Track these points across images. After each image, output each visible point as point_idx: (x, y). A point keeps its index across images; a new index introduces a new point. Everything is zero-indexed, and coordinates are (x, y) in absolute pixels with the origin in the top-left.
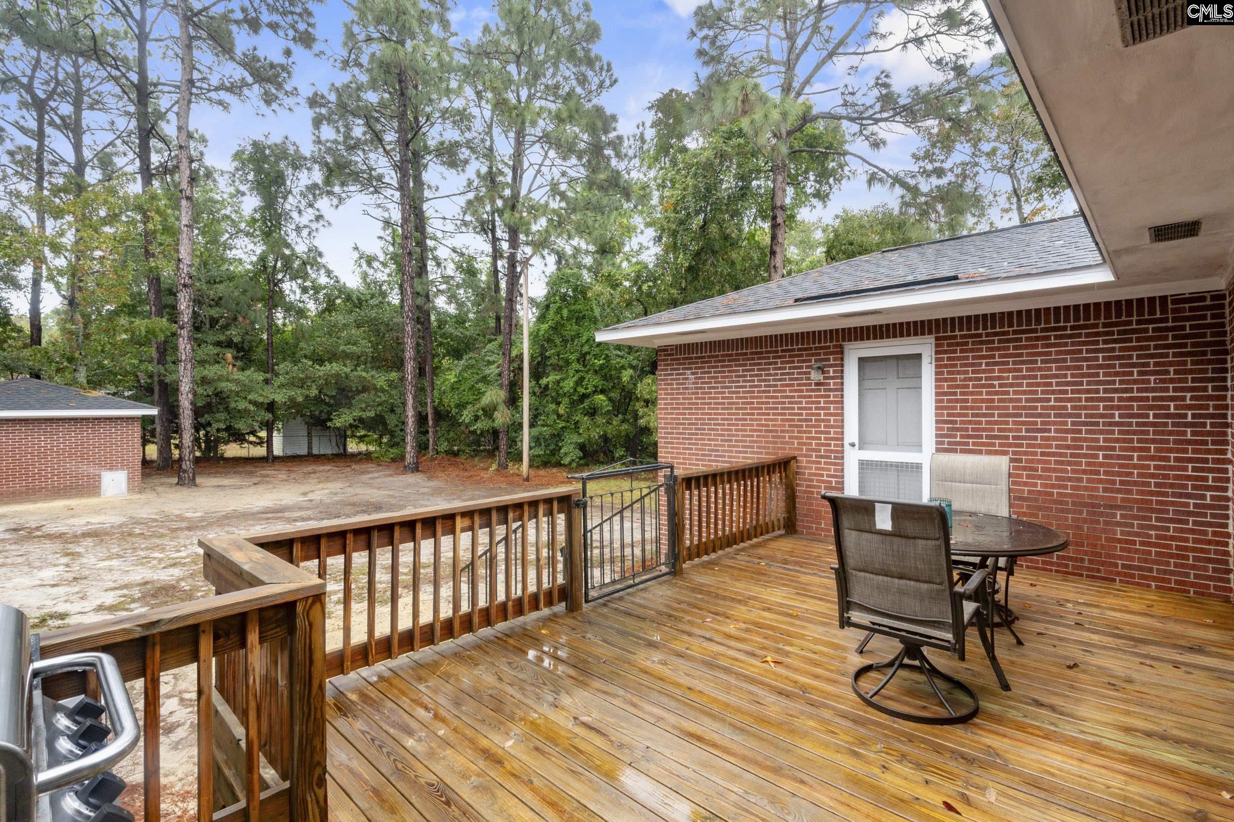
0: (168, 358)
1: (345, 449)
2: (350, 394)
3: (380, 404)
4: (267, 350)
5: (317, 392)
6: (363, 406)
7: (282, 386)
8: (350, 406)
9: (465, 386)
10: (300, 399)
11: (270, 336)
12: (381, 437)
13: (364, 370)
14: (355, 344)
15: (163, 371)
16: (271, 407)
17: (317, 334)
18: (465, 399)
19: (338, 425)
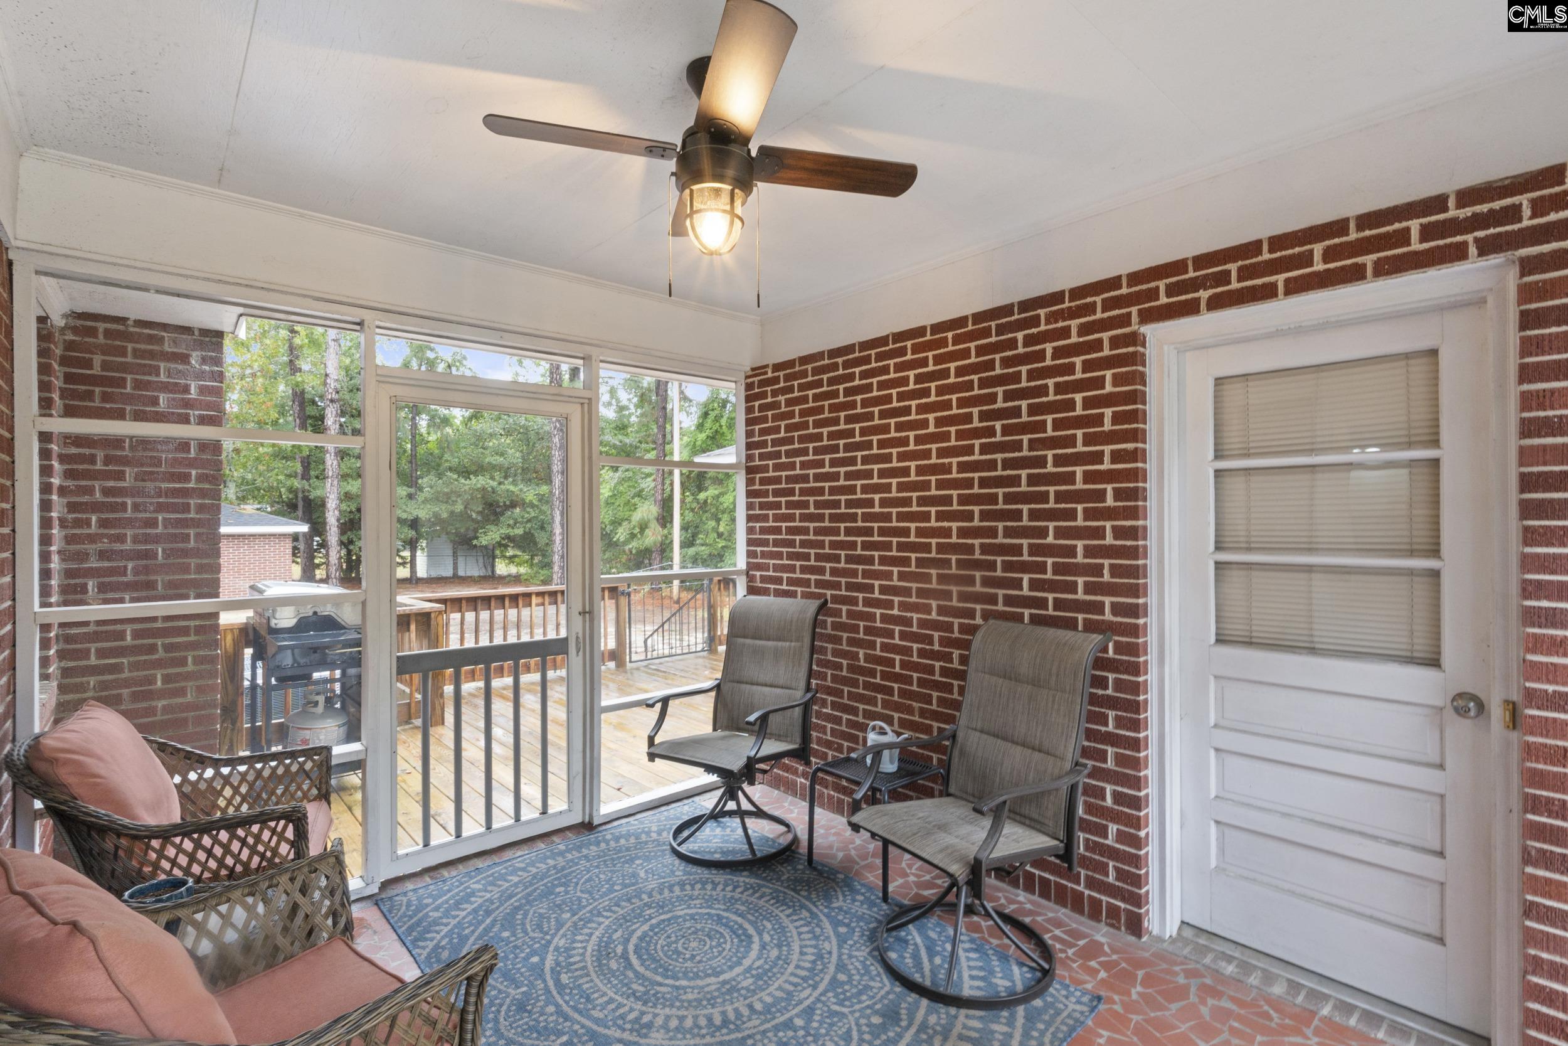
0: (312, 473)
1: (493, 571)
2: (498, 510)
3: (529, 521)
4: (411, 462)
5: (462, 507)
6: (511, 522)
7: (426, 501)
8: (496, 522)
9: (620, 501)
10: (445, 515)
11: (414, 446)
12: (532, 558)
13: (514, 483)
14: (502, 454)
15: (307, 487)
16: (414, 524)
17: (462, 444)
18: (620, 515)
19: (484, 543)
